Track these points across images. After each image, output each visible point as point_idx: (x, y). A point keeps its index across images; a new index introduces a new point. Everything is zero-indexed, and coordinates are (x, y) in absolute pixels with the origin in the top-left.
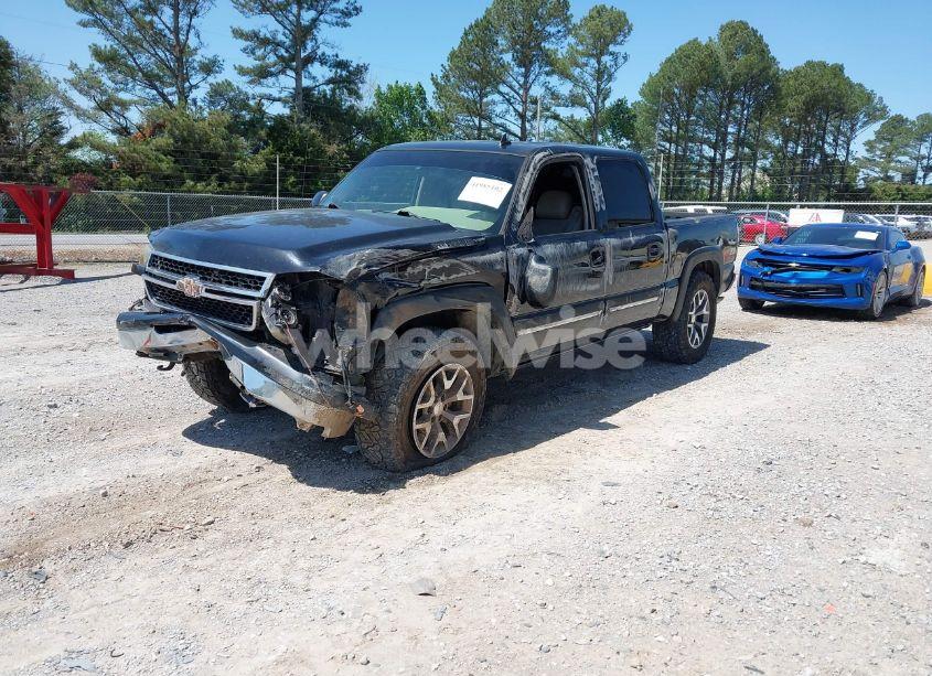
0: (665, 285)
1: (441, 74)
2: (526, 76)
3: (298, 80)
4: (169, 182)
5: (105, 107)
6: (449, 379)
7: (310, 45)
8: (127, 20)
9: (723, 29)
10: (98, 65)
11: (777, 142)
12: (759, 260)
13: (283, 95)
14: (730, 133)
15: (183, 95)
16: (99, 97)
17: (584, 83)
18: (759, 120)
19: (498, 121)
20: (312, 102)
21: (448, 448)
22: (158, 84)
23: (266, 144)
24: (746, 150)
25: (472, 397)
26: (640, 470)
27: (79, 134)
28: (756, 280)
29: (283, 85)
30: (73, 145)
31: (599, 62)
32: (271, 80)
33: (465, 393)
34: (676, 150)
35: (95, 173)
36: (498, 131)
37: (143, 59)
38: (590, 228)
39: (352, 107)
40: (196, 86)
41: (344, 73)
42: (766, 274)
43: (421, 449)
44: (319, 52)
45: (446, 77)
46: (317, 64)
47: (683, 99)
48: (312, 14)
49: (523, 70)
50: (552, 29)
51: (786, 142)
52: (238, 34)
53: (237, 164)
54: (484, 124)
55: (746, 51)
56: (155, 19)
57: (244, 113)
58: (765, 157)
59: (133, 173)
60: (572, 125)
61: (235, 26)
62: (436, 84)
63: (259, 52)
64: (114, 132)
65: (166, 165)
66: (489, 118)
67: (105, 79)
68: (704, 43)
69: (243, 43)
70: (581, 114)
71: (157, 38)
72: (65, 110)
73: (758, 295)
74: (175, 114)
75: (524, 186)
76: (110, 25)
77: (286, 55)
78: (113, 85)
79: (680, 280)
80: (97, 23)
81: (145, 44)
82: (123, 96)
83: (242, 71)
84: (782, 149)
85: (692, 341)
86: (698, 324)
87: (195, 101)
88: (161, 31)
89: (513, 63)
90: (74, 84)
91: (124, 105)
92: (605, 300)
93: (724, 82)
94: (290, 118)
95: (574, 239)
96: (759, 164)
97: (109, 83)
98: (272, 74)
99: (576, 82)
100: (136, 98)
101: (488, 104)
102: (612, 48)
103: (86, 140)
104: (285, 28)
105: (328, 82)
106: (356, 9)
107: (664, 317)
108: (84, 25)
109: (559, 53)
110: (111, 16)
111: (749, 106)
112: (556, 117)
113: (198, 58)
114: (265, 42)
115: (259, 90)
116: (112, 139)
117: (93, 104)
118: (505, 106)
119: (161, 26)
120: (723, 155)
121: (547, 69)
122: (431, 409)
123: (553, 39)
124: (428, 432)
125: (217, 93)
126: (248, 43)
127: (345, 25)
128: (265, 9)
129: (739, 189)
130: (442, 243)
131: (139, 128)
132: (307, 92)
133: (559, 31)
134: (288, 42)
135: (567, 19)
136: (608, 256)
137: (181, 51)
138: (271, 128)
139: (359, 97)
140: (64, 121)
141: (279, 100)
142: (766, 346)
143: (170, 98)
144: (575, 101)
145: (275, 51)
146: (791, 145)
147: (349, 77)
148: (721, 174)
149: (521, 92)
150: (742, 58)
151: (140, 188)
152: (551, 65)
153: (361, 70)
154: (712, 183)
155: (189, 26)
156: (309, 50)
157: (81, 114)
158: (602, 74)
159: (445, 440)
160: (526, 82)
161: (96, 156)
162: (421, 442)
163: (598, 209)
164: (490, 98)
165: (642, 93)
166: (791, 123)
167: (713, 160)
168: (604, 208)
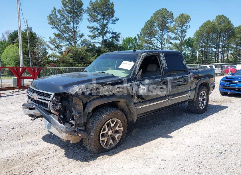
0: (190, 90)
1: (139, 34)
2: (162, 33)
3: (103, 38)
4: (71, 64)
5: (57, 47)
6: (113, 123)
7: (106, 29)
8: (62, 26)
9: (217, 17)
10: (56, 38)
11: (234, 46)
12: (226, 80)
13: (99, 42)
14: (220, 44)
15: (75, 43)
16: (56, 45)
17: (178, 34)
18: (229, 40)
19: (155, 45)
20: (107, 43)
21: (114, 145)
22: (69, 41)
23: (96, 54)
24: (225, 49)
25: (122, 128)
26: (175, 155)
27: (51, 54)
28: (225, 86)
29: (99, 39)
30: (49, 57)
31: (182, 28)
32: (96, 38)
33: (119, 127)
34: (205, 50)
35: (54, 63)
36: (155, 47)
37: (66, 35)
38: (162, 74)
39: (117, 44)
40: (78, 41)
41: (115, 35)
42: (228, 85)
43: (104, 146)
44: (108, 31)
45: (141, 35)
46: (108, 34)
47: (206, 36)
48: (107, 21)
49: (161, 31)
50: (169, 21)
51: (237, 46)
52: (88, 27)
53: (88, 60)
54: (151, 46)
55: (224, 23)
56: (69, 25)
57: (90, 46)
58: (231, 50)
59: (63, 62)
60: (175, 45)
61: (88, 26)
62: (138, 36)
63: (93, 32)
64: (59, 53)
65: (71, 60)
66: (152, 44)
67: (57, 40)
68: (211, 21)
69: (90, 30)
70: (177, 42)
71: (69, 30)
72: (48, 48)
73: (226, 91)
74: (73, 48)
75: (138, 63)
76: (58, 28)
77: (100, 32)
78: (59, 42)
79: (195, 89)
80: (55, 27)
81: (66, 32)
82: (61, 44)
83: (89, 36)
84: (236, 48)
85: (201, 107)
86: (203, 101)
87: (78, 44)
88: (70, 28)
89: (159, 30)
90: (50, 42)
91: (61, 46)
92: (169, 96)
93: (218, 31)
94: (102, 47)
95: (156, 78)
96: (229, 52)
97: (58, 41)
98: (97, 37)
99: (176, 34)
100: (64, 45)
101: (152, 41)
102: (186, 24)
103: (53, 55)
104: (100, 25)
105: (111, 38)
106: (117, 19)
107: (190, 100)
108: (52, 28)
109: (171, 26)
110: (59, 26)
111: (225, 37)
112: (171, 43)
113: (78, 34)
114: (95, 29)
115: (94, 41)
116: (58, 54)
117: (54, 47)
118: (157, 41)
119: (70, 27)
120: (218, 50)
121: (168, 31)
122: (107, 133)
123: (169, 23)
124: (106, 140)
125: (83, 42)
126: (91, 29)
127: (114, 23)
128: (95, 21)
129: (224, 59)
130: (109, 81)
131: (65, 52)
132: (105, 41)
133: (171, 21)
134: (100, 29)
135: (173, 18)
136: (169, 83)
137: (75, 32)
138: (97, 50)
139: (118, 41)
140: (47, 51)
141: (99, 43)
142: (227, 107)
143: (72, 44)
144: (176, 39)
145: (97, 31)
146: (238, 47)
147: (116, 36)
148: (218, 55)
149: (161, 37)
150: (223, 24)
151: (65, 66)
152: (169, 30)
153: (119, 34)
154: (216, 58)
155: (77, 26)
156: (106, 30)
157: (51, 49)
158: (183, 31)
159: (112, 143)
160: (162, 35)
161: (55, 59)
162: (103, 144)
163: (165, 69)
164: (153, 39)
165: (194, 35)
166: (238, 41)
167: (216, 52)
168: (167, 68)
